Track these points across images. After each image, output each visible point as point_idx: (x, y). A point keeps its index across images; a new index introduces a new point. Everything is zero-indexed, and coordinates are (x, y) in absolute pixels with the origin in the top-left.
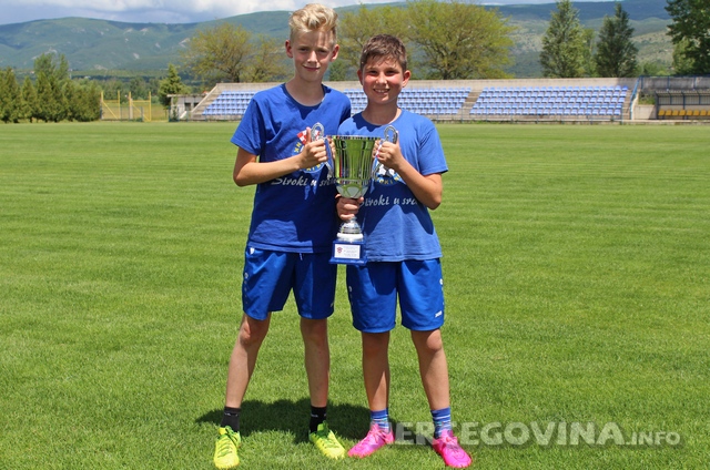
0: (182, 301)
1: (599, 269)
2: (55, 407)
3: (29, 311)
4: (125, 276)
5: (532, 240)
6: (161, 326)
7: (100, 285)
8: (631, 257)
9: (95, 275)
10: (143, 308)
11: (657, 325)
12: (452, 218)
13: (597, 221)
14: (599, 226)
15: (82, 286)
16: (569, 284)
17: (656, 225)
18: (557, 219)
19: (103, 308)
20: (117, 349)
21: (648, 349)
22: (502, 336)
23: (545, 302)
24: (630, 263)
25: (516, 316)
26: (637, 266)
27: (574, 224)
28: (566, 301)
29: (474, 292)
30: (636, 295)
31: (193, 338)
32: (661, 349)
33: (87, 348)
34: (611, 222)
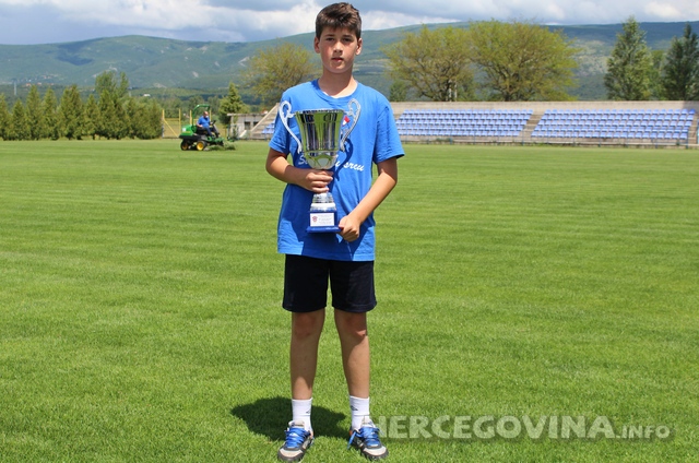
0: (260, 286)
1: (625, 271)
2: (170, 352)
3: (135, 290)
4: (211, 268)
5: (570, 248)
6: (245, 303)
7: (189, 274)
8: (656, 262)
9: (184, 266)
10: (228, 290)
11: (662, 311)
12: (499, 229)
13: (634, 233)
14: (634, 237)
15: (175, 274)
16: (595, 281)
17: (689, 237)
18: (598, 231)
19: (195, 290)
20: (212, 317)
21: (650, 327)
22: (528, 316)
23: (570, 293)
24: (654, 267)
25: (543, 302)
26: (660, 269)
27: (611, 236)
28: (588, 293)
29: (510, 284)
30: (652, 290)
31: (271, 311)
32: (660, 328)
33: (188, 316)
34: (647, 234)
